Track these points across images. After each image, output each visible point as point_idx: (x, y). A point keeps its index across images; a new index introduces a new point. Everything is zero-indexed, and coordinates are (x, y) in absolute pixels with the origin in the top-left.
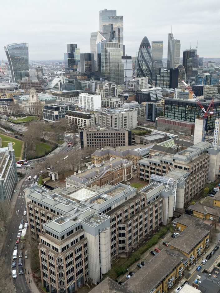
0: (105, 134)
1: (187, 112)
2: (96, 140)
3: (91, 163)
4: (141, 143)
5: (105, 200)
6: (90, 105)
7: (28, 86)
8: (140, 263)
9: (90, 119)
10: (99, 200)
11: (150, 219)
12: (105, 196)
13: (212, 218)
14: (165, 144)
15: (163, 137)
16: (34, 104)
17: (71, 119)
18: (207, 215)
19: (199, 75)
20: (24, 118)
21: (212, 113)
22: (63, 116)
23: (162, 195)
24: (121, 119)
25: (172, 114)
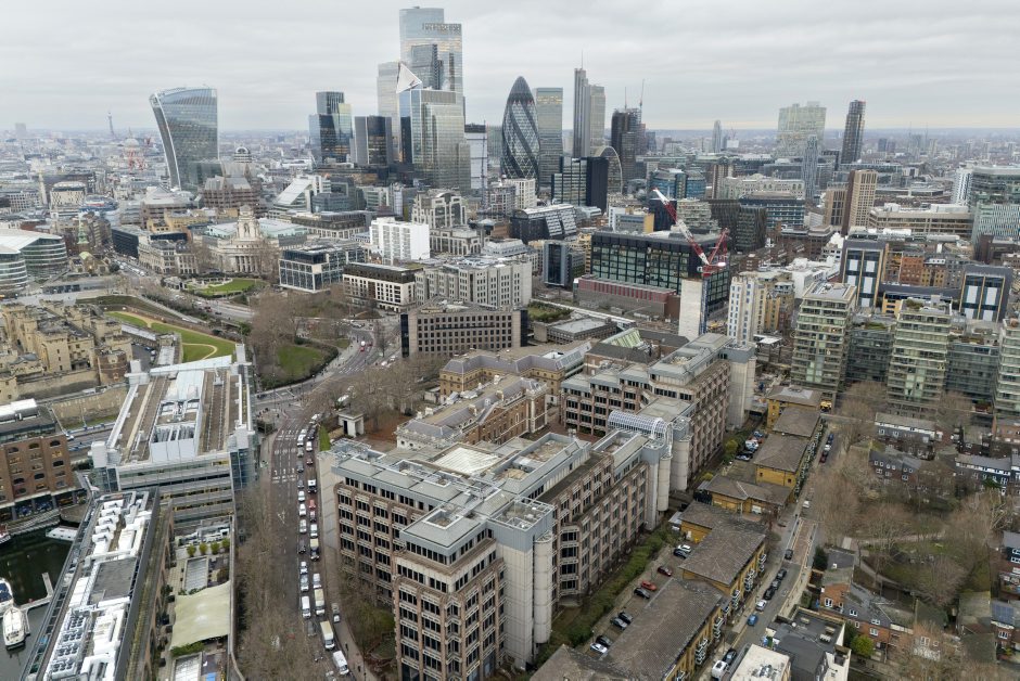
0: (462, 319)
1: (648, 264)
2: (441, 335)
3: (439, 391)
4: (549, 341)
5: (527, 470)
6: (402, 248)
7: (223, 200)
8: (616, 615)
9: (412, 284)
10: (513, 472)
11: (622, 513)
12: (525, 461)
13: (757, 509)
14: (620, 340)
15: (602, 324)
16: (250, 247)
17: (359, 284)
18: (745, 502)
19: (657, 174)
20: (224, 282)
21: (722, 264)
22: (335, 278)
23: (643, 459)
24: (494, 283)
25: (612, 270)
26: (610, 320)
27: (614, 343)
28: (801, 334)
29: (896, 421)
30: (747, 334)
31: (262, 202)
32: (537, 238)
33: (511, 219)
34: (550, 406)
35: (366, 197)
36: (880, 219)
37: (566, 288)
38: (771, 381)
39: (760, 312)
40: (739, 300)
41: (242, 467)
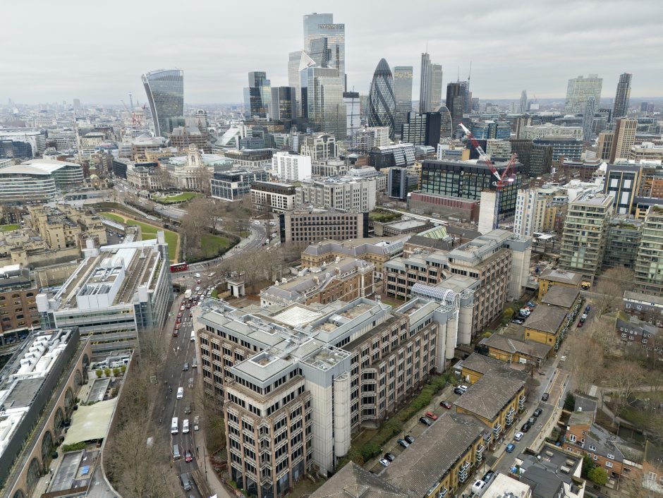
0: (322, 219)
1: (461, 183)
2: (308, 229)
4: (385, 235)
5: (338, 324)
6: (293, 173)
7: (183, 142)
8: (403, 437)
9: (294, 195)
10: (327, 326)
11: (415, 360)
12: (337, 318)
13: (523, 360)
14: (430, 233)
15: (423, 224)
16: (195, 172)
17: (261, 195)
18: (514, 355)
19: (476, 124)
20: (177, 194)
21: (511, 180)
22: (246, 191)
23: (435, 320)
24: (348, 194)
25: (436, 187)
26: (429, 221)
27: (427, 236)
28: (568, 231)
29: (640, 298)
30: (528, 232)
31: (209, 143)
32: (386, 167)
33: (370, 154)
35: (275, 140)
36: (638, 153)
37: (401, 200)
38: (545, 266)
39: (541, 217)
40: (523, 206)
41: (143, 315)
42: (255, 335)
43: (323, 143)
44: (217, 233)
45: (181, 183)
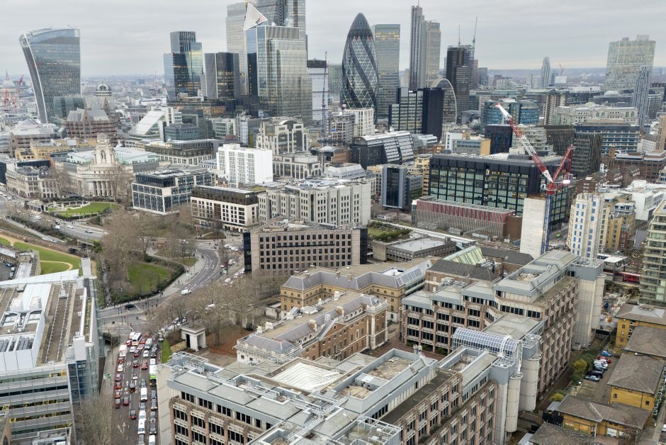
0: (303, 238)
1: (486, 186)
2: (283, 253)
3: (280, 307)
4: (388, 260)
5: (370, 388)
6: (247, 173)
7: (83, 131)
9: (255, 205)
10: (355, 390)
12: (368, 379)
13: (612, 432)
14: (462, 258)
16: (106, 173)
17: (205, 205)
18: (599, 424)
19: (491, 104)
20: (83, 205)
21: (566, 182)
22: (184, 200)
23: (491, 378)
24: (334, 203)
25: (450, 192)
26: (449, 239)
27: (457, 260)
28: (652, 251)
30: (591, 253)
31: (120, 132)
32: (375, 164)
33: (351, 146)
34: (390, 323)
35: (214, 127)
37: (403, 210)
38: (615, 300)
39: (603, 232)
40: (584, 218)
41: (81, 379)
42: (257, 405)
43: (287, 131)
44: (149, 260)
45: (86, 188)
